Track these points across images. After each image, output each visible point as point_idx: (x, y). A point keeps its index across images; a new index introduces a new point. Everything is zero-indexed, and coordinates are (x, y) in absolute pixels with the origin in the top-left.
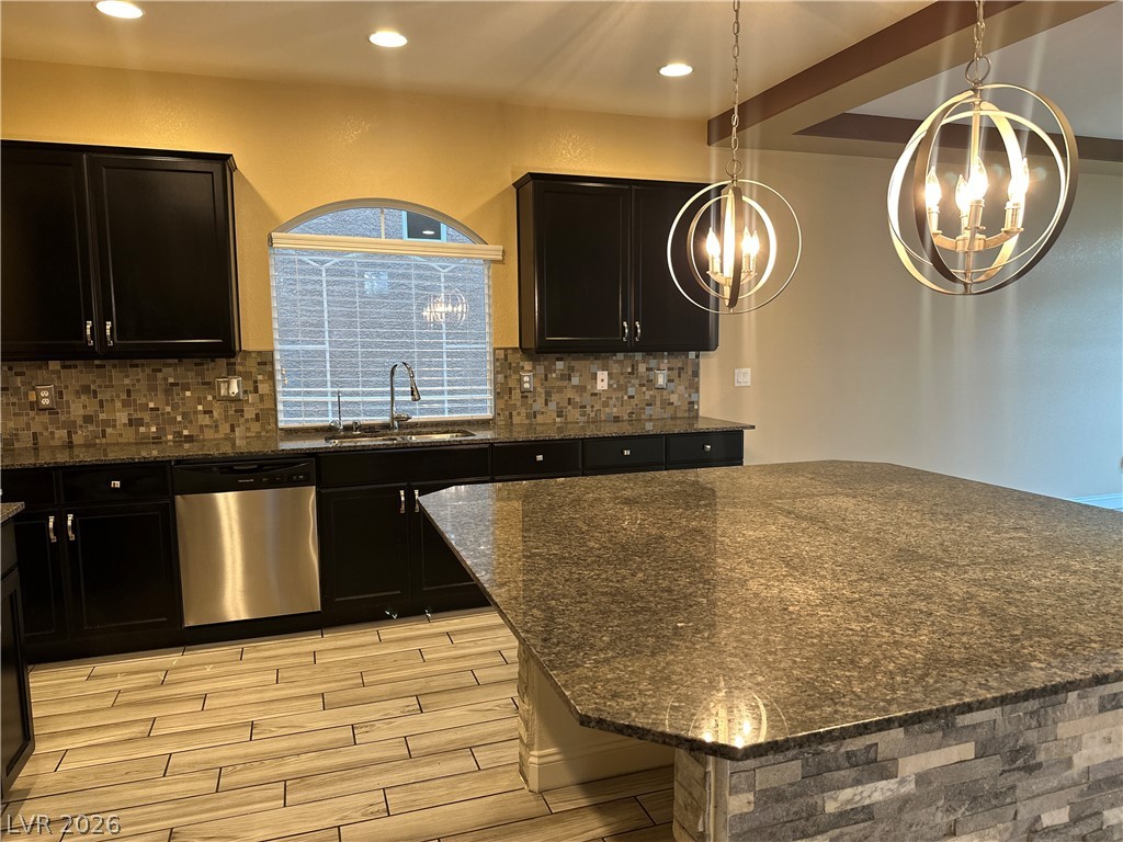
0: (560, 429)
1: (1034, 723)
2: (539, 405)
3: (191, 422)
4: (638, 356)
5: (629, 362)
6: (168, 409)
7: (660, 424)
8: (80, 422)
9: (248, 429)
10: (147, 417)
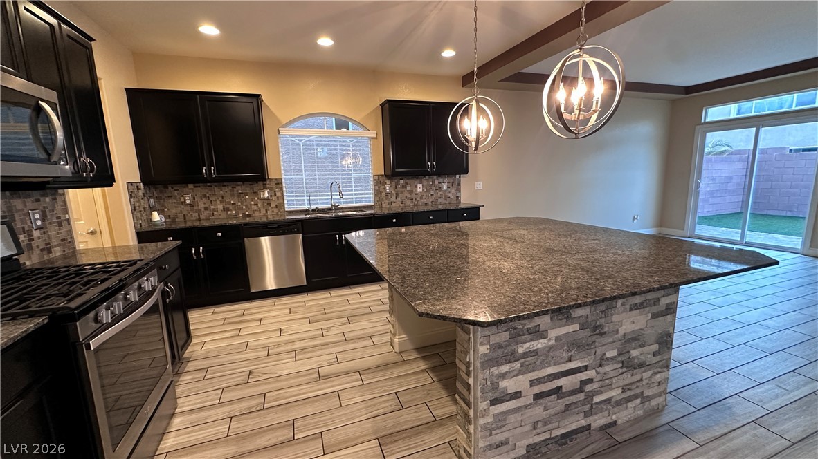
0: (402, 209)
1: (603, 316)
2: (393, 199)
3: (249, 209)
4: (435, 177)
5: (431, 180)
6: (239, 204)
7: (445, 206)
8: (203, 210)
9: (273, 211)
10: (231, 207)
